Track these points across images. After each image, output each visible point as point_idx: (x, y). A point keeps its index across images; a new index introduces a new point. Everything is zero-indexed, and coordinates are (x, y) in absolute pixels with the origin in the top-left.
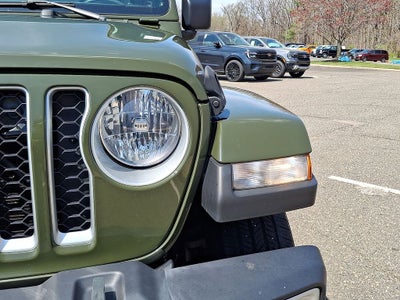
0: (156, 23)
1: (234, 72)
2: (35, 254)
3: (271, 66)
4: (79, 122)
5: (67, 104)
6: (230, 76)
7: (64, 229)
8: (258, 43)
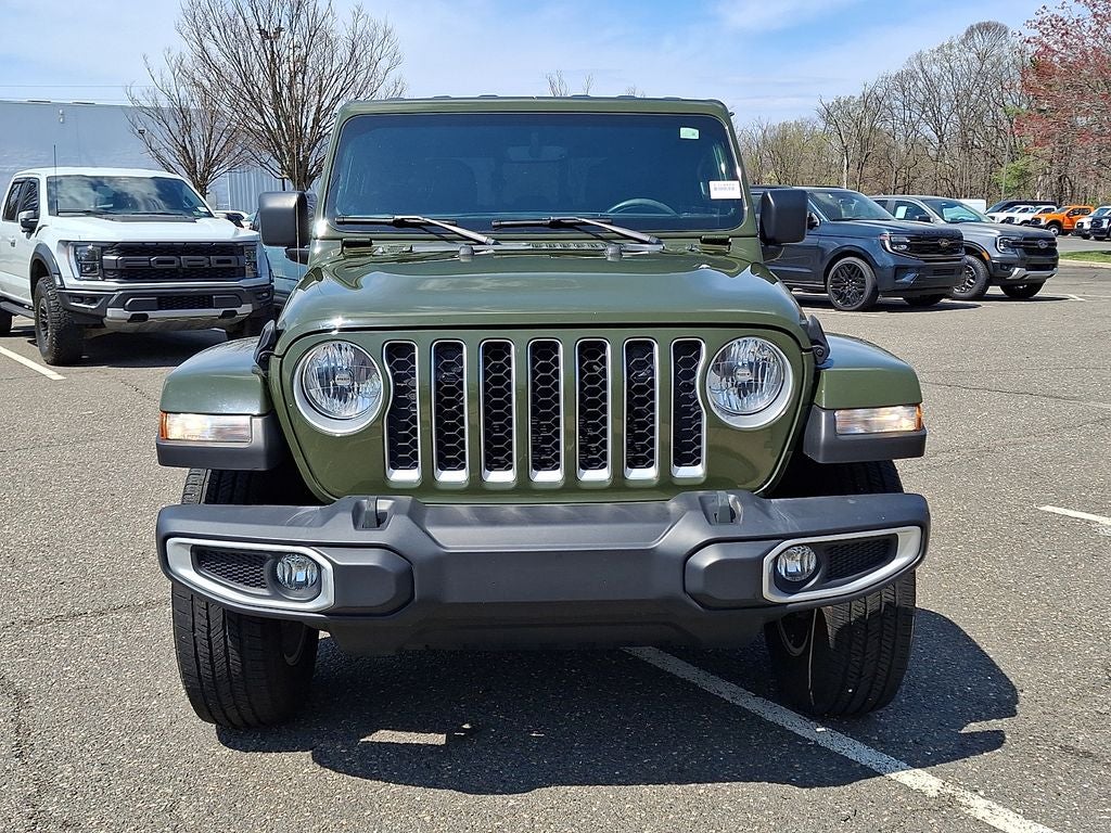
0: (724, 242)
1: (850, 287)
2: (656, 482)
3: (950, 271)
4: (695, 368)
5: (686, 353)
6: (841, 296)
7: (679, 463)
8: (914, 212)
